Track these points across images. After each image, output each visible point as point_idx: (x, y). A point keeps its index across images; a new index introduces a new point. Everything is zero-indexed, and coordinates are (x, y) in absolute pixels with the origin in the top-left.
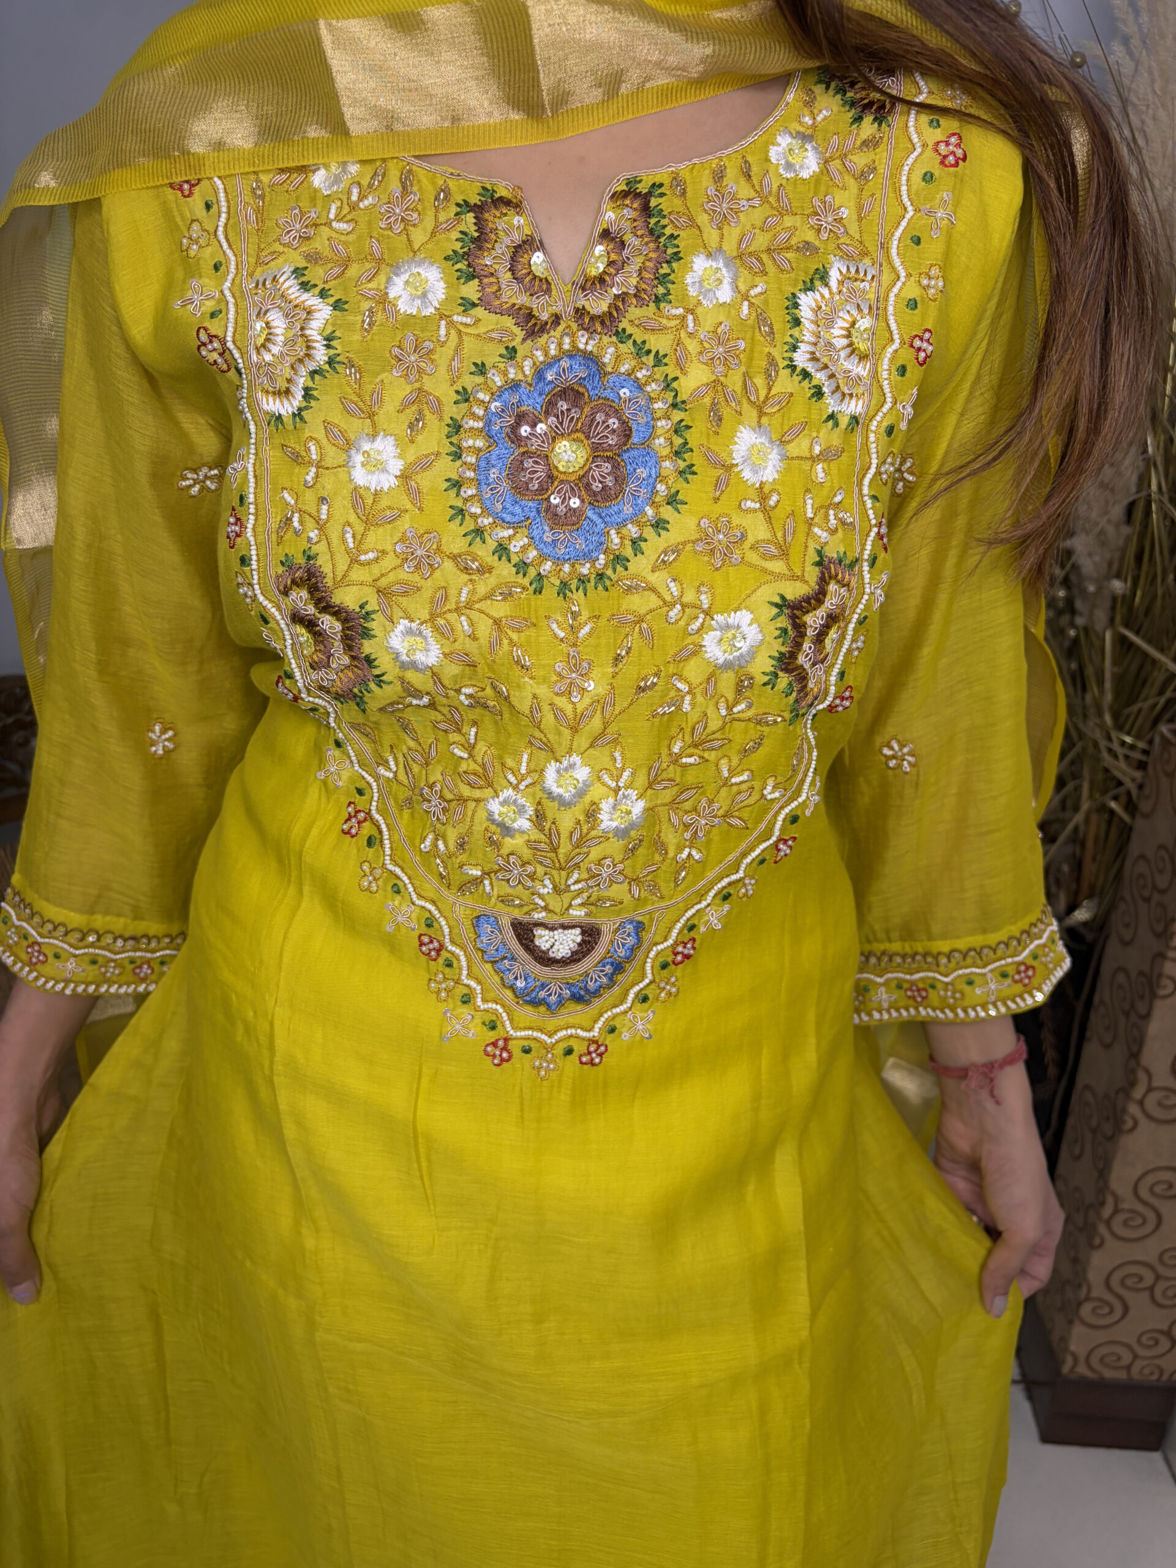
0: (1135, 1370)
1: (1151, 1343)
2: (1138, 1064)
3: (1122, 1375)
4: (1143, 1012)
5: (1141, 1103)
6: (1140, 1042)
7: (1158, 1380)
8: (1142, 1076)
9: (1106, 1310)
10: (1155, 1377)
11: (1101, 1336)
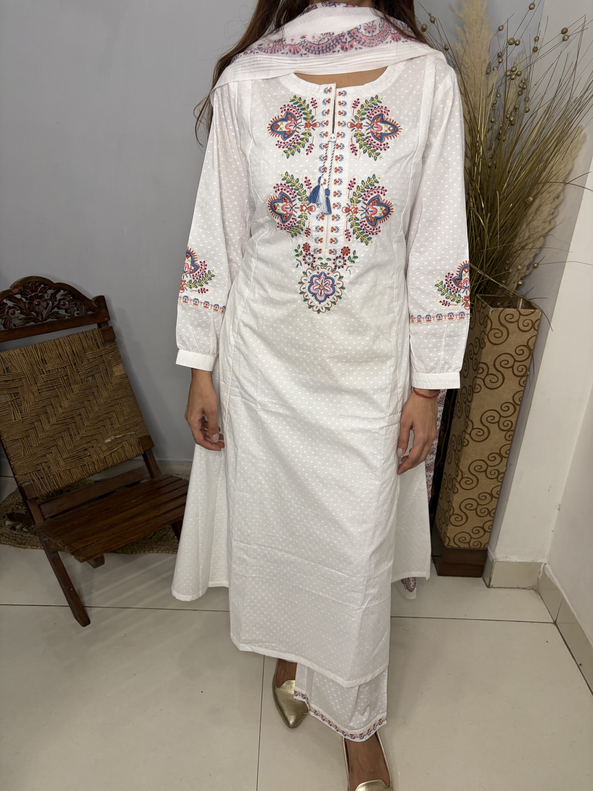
0: (471, 543)
1: (477, 532)
2: (469, 419)
3: (466, 546)
4: (470, 400)
5: (470, 434)
6: (469, 411)
7: (480, 548)
8: (470, 423)
9: (460, 518)
10: (478, 547)
11: (459, 529)
